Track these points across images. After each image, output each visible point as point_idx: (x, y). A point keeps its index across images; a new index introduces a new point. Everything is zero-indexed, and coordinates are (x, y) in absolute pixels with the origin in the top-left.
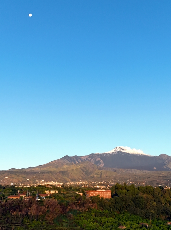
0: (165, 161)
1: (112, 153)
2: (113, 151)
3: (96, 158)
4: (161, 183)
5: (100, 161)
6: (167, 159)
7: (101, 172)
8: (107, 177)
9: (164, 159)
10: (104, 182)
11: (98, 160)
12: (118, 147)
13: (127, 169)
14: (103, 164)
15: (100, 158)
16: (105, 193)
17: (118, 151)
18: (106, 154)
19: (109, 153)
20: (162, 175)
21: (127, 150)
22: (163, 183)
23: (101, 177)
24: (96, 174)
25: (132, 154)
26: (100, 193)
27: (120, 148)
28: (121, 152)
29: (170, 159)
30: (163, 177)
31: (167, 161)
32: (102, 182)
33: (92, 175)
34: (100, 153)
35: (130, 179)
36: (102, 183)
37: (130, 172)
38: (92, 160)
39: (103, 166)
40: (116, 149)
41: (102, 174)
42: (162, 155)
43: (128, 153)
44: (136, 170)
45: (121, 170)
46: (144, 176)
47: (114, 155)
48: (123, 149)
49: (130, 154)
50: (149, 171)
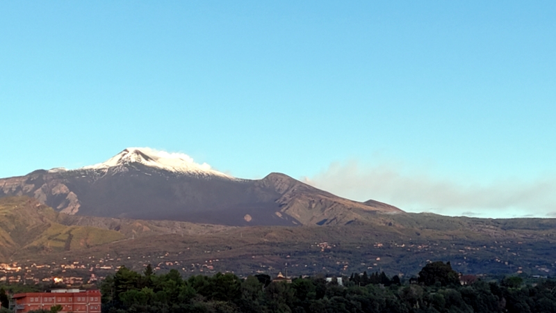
0: (281, 195)
1: (110, 169)
2: (113, 163)
3: (53, 187)
4: (263, 264)
5: (66, 195)
6: (288, 190)
7: (69, 233)
8: (88, 246)
9: (279, 190)
10: (80, 265)
11: (58, 192)
12: (131, 150)
13: (157, 222)
14: (78, 206)
15: (66, 185)
16: (79, 299)
17: (130, 163)
18: (90, 173)
19: (99, 171)
20: (270, 238)
21: (159, 160)
22: (270, 264)
23: (67, 248)
24: (49, 239)
25: (178, 173)
26: (64, 299)
27: (138, 152)
28: (143, 165)
29: (295, 188)
30: (272, 244)
31: (286, 196)
32: (70, 263)
33: (35, 243)
34: (67, 170)
35: (165, 252)
36: (72, 267)
37: (169, 231)
38: (40, 190)
39: (76, 211)
40: (125, 156)
41: (71, 237)
42: (274, 178)
43: (164, 171)
44: (187, 224)
45: (138, 224)
46: (213, 244)
47: (119, 174)
48: (147, 158)
49: (171, 172)
50: (231, 228)
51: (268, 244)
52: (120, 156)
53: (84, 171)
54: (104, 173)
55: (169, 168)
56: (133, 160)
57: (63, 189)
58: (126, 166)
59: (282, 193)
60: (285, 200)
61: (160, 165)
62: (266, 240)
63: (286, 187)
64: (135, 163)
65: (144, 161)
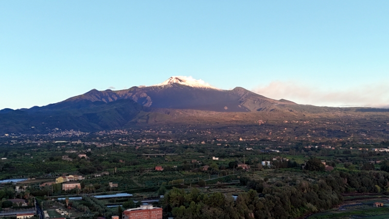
0: (241, 98)
1: (165, 86)
2: (166, 83)
3: (140, 94)
4: (233, 131)
5: (146, 97)
6: (244, 95)
7: (148, 115)
8: (156, 122)
9: (240, 95)
10: (153, 130)
11: (143, 96)
12: (174, 77)
13: (186, 110)
14: (151, 102)
15: (146, 93)
18: (156, 88)
19: (160, 87)
20: (236, 118)
21: (186, 82)
22: (236, 131)
23: (147, 122)
24: (139, 118)
25: (194, 88)
27: (177, 78)
28: (179, 84)
29: (247, 94)
30: (237, 121)
31: (243, 97)
32: (148, 130)
33: (133, 120)
34: (146, 86)
35: (189, 125)
36: (150, 131)
37: (191, 114)
38: (135, 95)
39: (150, 105)
40: (171, 80)
41: (148, 118)
42: (238, 89)
43: (188, 87)
44: (199, 111)
45: (177, 111)
46: (210, 121)
47: (168, 88)
48: (181, 81)
49: (191, 87)
50: (218, 113)
51: (235, 121)
52: (169, 80)
53: (153, 87)
54: (162, 88)
55: (191, 85)
56: (175, 82)
57: (145, 95)
58: (172, 84)
59: (241, 96)
60: (243, 99)
61: (186, 84)
62: (234, 119)
63: (243, 93)
64: (176, 83)
65: (179, 82)
